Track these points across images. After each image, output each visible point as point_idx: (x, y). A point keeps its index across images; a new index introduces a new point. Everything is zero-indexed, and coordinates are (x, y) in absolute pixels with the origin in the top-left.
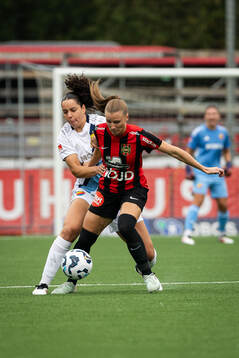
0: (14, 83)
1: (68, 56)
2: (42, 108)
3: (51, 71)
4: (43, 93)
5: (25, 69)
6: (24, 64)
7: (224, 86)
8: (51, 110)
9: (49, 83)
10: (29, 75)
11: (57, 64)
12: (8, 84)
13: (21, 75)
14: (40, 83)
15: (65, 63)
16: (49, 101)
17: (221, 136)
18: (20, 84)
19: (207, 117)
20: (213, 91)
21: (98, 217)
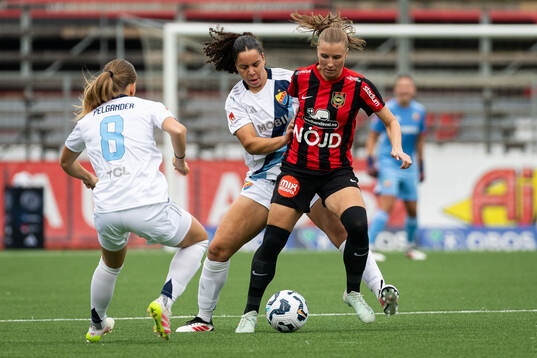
0: (112, 44)
1: (184, 7)
2: (149, 78)
3: (162, 28)
4: (150, 57)
5: (127, 25)
6: (125, 18)
7: (394, 48)
8: (162, 80)
9: (158, 45)
10: (131, 33)
11: (170, 18)
12: (104, 46)
13: (120, 33)
14: (146, 43)
15: (181, 16)
16: (159, 68)
17: (415, 116)
18: (120, 46)
19: (398, 90)
20: (380, 56)
21: (292, 210)
